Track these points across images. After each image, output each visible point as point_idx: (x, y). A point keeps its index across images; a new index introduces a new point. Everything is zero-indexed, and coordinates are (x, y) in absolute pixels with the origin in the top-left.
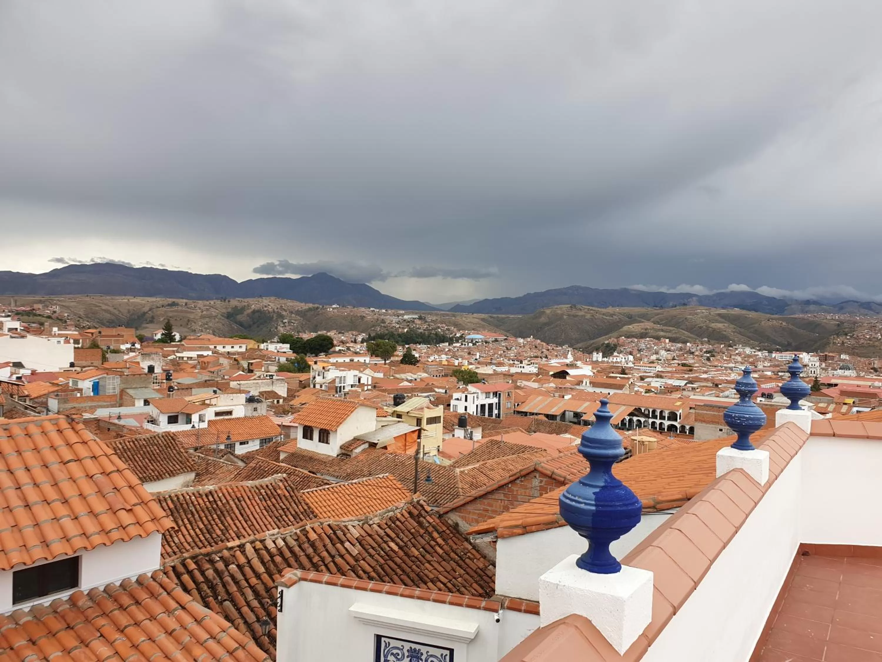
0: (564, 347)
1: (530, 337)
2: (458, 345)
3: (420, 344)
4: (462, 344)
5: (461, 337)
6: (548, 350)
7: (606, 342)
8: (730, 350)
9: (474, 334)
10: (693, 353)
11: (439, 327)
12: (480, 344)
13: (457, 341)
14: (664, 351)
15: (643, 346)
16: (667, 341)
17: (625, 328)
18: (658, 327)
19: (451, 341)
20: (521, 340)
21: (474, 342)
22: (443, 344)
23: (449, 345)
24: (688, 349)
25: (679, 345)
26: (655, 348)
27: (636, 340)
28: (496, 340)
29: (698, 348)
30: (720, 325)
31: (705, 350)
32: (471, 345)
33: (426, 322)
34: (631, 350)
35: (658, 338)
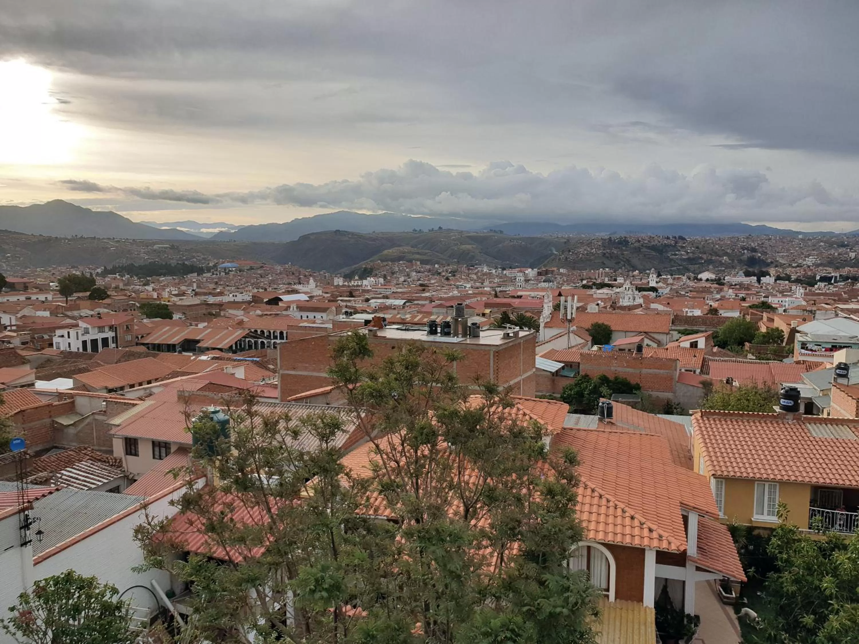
0: (322, 273)
1: (288, 264)
2: (209, 275)
3: (164, 276)
4: (213, 274)
5: (215, 266)
6: (305, 276)
7: (364, 266)
8: (471, 269)
9: (228, 262)
10: (439, 274)
11: (194, 257)
12: (233, 273)
13: (209, 271)
14: (415, 273)
15: (397, 269)
16: (418, 263)
17: (386, 252)
18: (415, 250)
19: (200, 271)
20: (279, 268)
21: (227, 271)
22: (191, 275)
23: (198, 275)
24: (435, 270)
25: (428, 267)
26: (407, 270)
27: (390, 263)
28: (252, 268)
29: (445, 269)
30: (469, 247)
31: (450, 270)
32: (223, 274)
33: (180, 251)
34: (385, 273)
35: (410, 261)
